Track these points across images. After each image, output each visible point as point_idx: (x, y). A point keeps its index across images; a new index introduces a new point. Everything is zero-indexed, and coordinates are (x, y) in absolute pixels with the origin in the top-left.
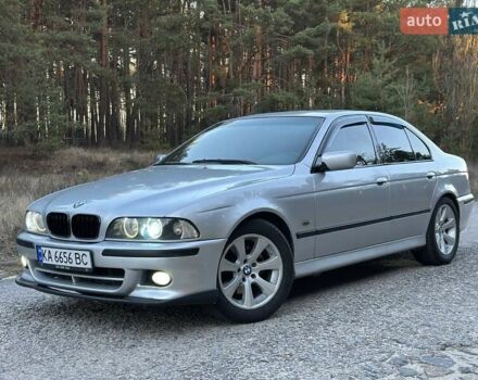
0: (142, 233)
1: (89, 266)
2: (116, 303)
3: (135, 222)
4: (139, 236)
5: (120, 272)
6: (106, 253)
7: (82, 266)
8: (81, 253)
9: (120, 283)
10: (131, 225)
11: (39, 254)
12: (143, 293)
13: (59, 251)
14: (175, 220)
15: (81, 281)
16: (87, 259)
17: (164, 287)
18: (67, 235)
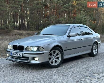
0: (33, 50)
1: (22, 56)
2: (27, 64)
3: (31, 47)
4: (32, 50)
5: (28, 58)
6: (25, 54)
7: (20, 56)
8: (20, 54)
9: (28, 60)
10: (30, 48)
11: (11, 54)
12: (33, 62)
13: (15, 53)
14: (39, 47)
15: (20, 59)
16: (21, 55)
17: (37, 61)
18: (17, 50)
